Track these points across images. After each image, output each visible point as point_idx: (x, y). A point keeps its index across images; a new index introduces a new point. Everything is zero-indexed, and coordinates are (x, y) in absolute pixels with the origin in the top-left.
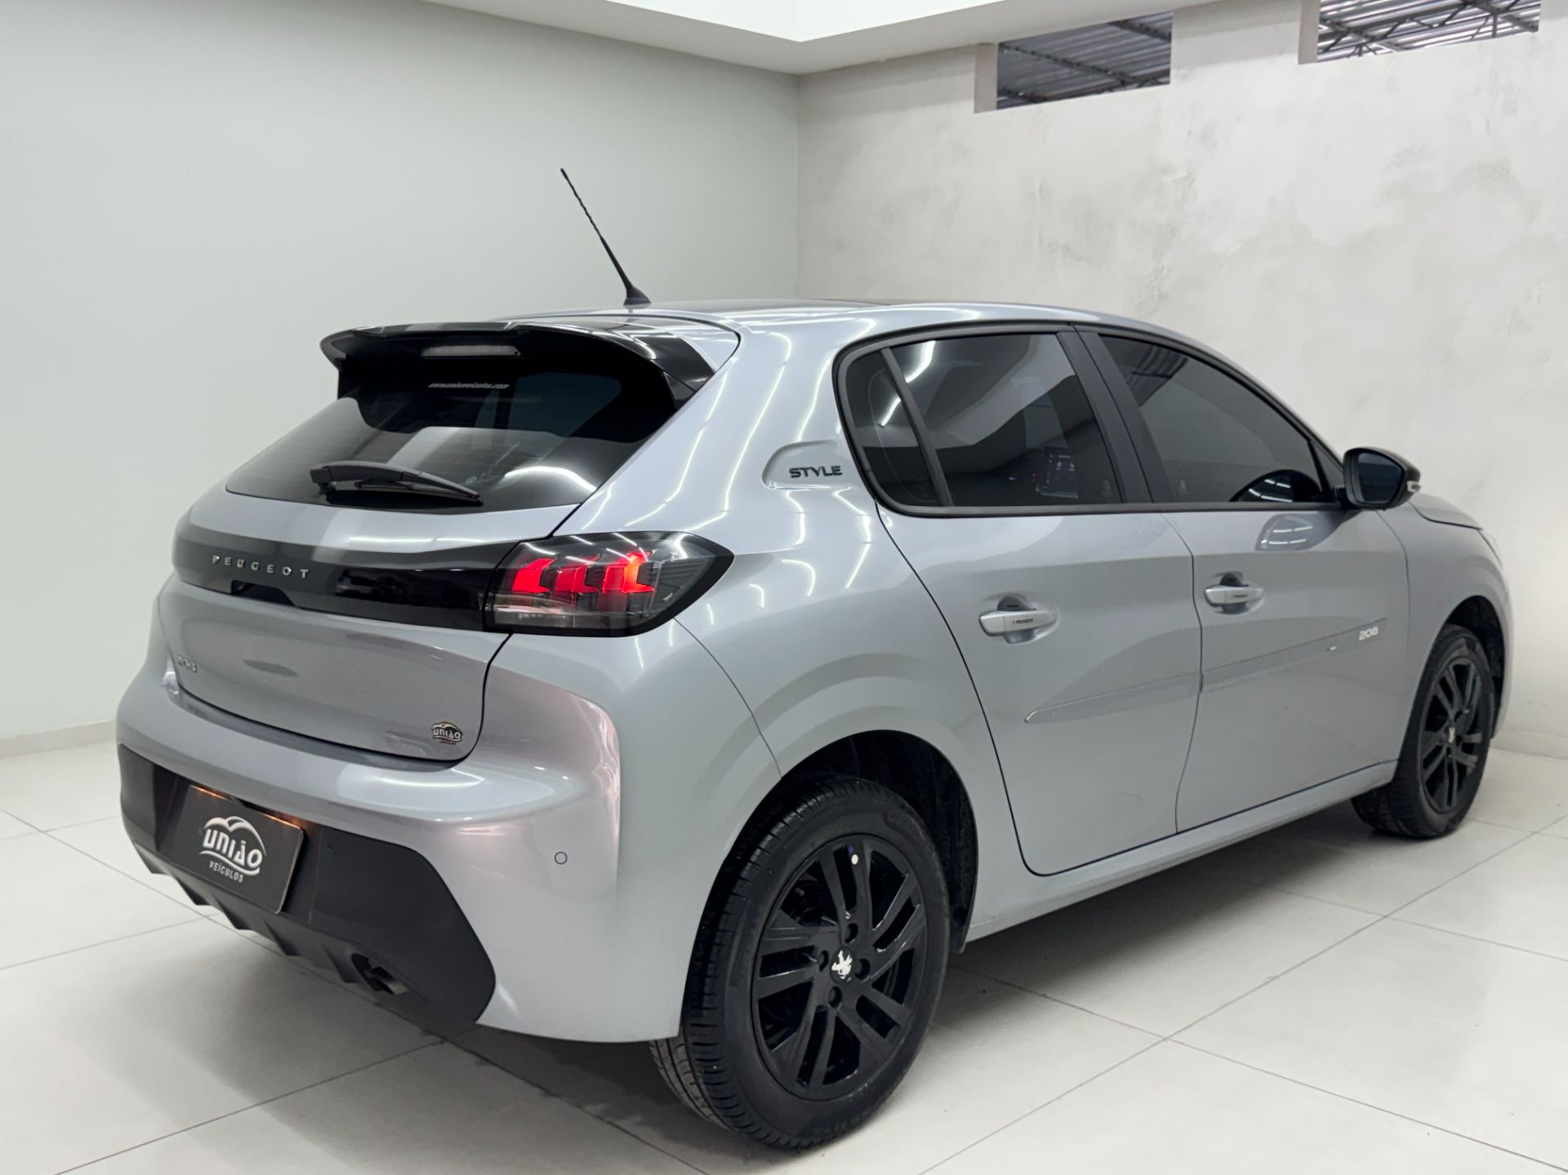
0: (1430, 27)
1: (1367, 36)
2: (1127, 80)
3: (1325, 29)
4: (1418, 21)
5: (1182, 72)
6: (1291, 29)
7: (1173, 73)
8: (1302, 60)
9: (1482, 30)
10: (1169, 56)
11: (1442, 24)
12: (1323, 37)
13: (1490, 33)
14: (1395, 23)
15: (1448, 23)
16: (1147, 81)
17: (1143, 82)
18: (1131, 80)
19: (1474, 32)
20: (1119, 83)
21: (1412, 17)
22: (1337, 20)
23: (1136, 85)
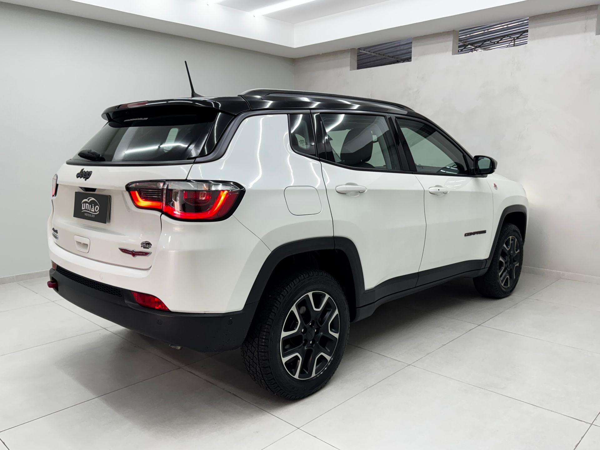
0: (494, 43)
1: (474, 46)
2: (399, 60)
3: (461, 44)
4: (490, 41)
5: (415, 57)
6: (450, 43)
7: (412, 58)
8: (453, 54)
9: (510, 44)
10: (411, 52)
11: (498, 42)
12: (459, 47)
13: (513, 45)
14: (483, 42)
15: (499, 42)
16: (405, 60)
17: (404, 61)
18: (400, 60)
19: (508, 44)
20: (396, 61)
21: (488, 40)
22: (465, 41)
23: (402, 62)
